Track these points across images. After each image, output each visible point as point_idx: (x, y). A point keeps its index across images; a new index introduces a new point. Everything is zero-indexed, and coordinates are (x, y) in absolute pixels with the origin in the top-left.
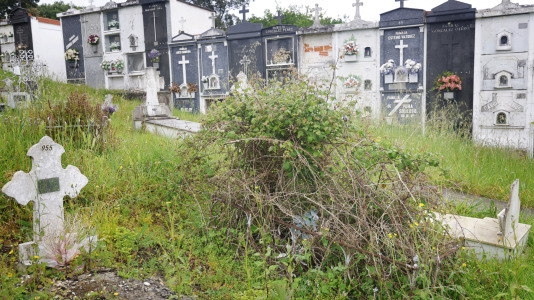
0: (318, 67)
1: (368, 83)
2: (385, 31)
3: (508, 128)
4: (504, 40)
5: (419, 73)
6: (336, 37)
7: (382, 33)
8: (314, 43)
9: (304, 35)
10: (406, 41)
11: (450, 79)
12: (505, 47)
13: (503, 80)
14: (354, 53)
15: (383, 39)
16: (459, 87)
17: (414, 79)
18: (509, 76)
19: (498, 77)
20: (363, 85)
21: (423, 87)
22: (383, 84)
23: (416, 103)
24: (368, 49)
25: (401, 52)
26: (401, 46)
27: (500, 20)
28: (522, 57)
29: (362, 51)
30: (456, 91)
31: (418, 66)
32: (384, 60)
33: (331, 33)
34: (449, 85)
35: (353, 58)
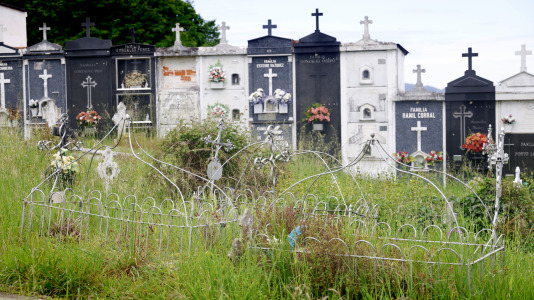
0: (181, 94)
1: (236, 113)
2: (253, 58)
3: (373, 159)
4: (366, 74)
5: (289, 104)
6: (200, 61)
7: (250, 61)
8: (174, 66)
9: (163, 58)
10: (275, 70)
11: (319, 110)
12: (367, 81)
13: (367, 112)
14: (221, 80)
15: (252, 67)
16: (328, 118)
17: (283, 110)
18: (372, 109)
19: (362, 109)
20: (230, 115)
21: (293, 118)
22: (253, 114)
23: (287, 135)
24: (235, 77)
25: (270, 81)
26: (270, 75)
27: (362, 55)
28: (382, 91)
29: (229, 78)
30: (324, 122)
31: (287, 96)
32: (252, 89)
33: (195, 57)
34: (318, 116)
35: (220, 85)
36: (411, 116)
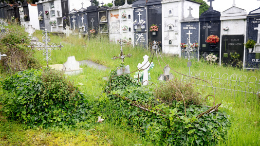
0: (115, 23)
1: (130, 29)
2: (134, 9)
3: (173, 46)
4: (170, 11)
5: (145, 25)
6: (120, 10)
7: (133, 10)
8: (114, 13)
9: (111, 10)
10: (141, 12)
11: (154, 27)
12: (171, 15)
13: (170, 27)
14: (125, 17)
15: (134, 11)
16: (157, 30)
17: (143, 27)
18: (172, 26)
19: (169, 26)
20: (128, 29)
21: (146, 30)
22: (135, 30)
23: (145, 36)
24: (129, 16)
25: (140, 17)
26: (139, 14)
27: (169, 4)
28: (176, 18)
29: (127, 17)
30: (156, 31)
31: (144, 22)
32: (134, 20)
33: (118, 9)
34: (153, 30)
35: (125, 19)
36: (187, 28)
